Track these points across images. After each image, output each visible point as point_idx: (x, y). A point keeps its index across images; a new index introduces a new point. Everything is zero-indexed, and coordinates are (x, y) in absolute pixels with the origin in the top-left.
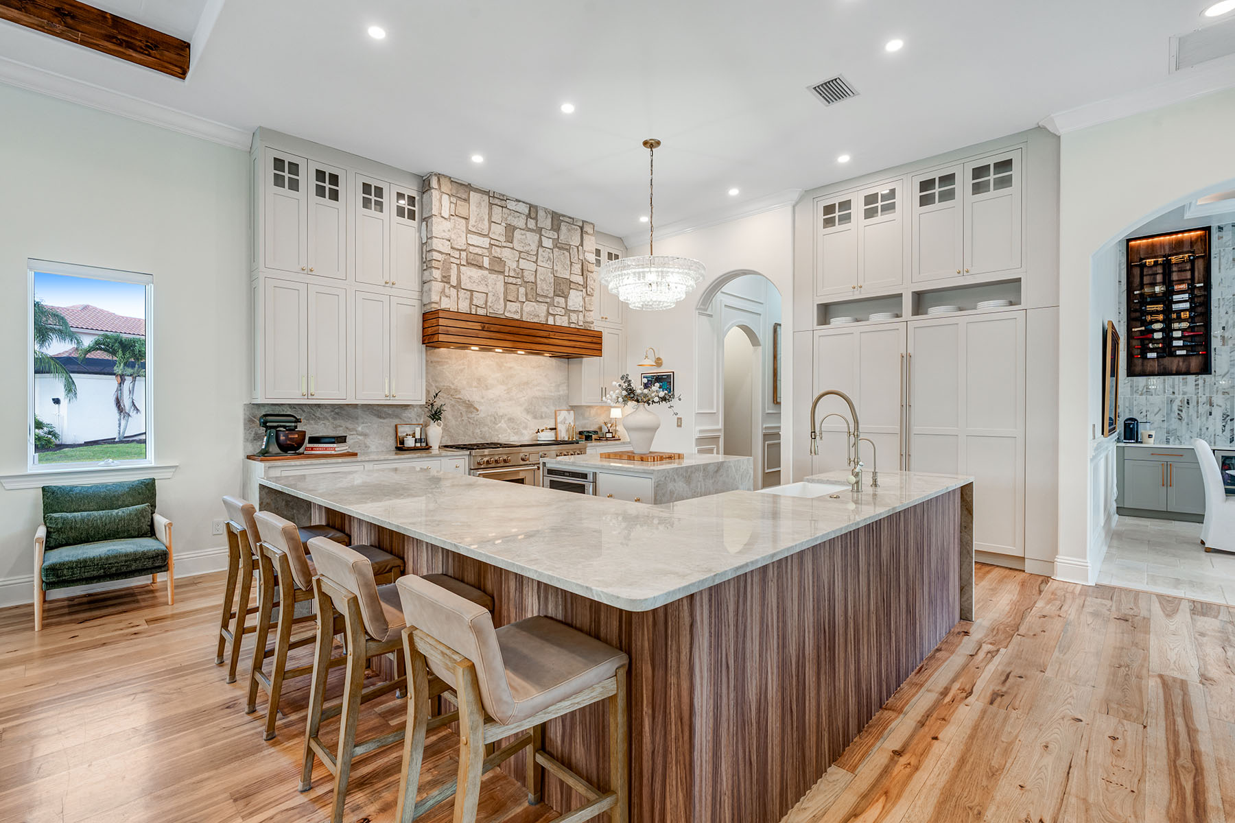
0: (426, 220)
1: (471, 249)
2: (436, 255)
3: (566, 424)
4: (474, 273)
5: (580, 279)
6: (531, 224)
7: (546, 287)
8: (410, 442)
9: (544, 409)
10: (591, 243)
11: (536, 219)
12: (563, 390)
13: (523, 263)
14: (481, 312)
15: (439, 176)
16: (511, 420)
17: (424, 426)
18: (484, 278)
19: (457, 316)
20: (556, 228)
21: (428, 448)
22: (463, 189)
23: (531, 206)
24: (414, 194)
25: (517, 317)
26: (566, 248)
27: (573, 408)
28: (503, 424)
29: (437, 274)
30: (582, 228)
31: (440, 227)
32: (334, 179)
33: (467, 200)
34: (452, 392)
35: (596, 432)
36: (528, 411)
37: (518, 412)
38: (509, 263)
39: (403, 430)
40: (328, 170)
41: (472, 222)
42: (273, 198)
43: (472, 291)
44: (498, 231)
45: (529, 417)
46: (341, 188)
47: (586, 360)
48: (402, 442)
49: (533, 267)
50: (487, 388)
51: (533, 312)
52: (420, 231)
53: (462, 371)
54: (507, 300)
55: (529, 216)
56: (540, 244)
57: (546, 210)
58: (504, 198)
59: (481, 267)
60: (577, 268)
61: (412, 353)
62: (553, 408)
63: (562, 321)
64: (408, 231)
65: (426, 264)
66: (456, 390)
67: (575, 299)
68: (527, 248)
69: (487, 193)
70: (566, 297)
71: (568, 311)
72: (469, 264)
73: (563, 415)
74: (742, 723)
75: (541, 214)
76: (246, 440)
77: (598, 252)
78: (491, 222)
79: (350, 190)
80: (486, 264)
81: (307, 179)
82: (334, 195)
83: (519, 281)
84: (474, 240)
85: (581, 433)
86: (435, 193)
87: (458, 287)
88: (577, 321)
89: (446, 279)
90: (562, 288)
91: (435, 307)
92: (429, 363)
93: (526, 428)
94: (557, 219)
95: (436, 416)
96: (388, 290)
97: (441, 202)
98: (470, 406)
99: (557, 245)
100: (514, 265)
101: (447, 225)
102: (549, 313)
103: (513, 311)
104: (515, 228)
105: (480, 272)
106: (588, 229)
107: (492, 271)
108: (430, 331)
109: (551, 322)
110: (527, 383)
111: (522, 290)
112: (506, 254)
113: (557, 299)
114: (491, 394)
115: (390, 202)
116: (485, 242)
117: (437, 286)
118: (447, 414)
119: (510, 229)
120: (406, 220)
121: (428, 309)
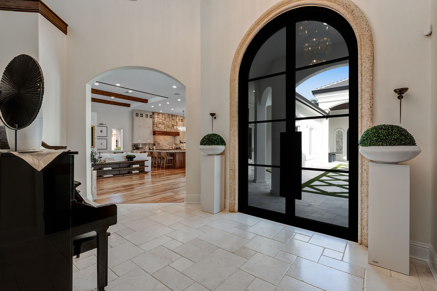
0: (154, 118)
1: (160, 122)
2: (155, 123)
3: (174, 146)
4: (160, 125)
5: (176, 124)
6: (168, 117)
7: (171, 126)
8: (151, 149)
9: (170, 144)
10: (178, 118)
11: (169, 116)
12: (173, 141)
13: (167, 123)
14: (161, 131)
15: (155, 112)
16: (165, 146)
17: (153, 146)
18: (162, 125)
19: (158, 131)
20: (172, 117)
21: (153, 150)
22: (159, 113)
23: (168, 114)
24: (152, 115)
25: (166, 131)
26: (174, 120)
27: (175, 144)
28: (164, 146)
29: (155, 126)
30: (176, 116)
31: (156, 119)
32: (142, 114)
33: (159, 115)
34: (156, 142)
35: (179, 148)
36: (168, 144)
37: (166, 145)
38: (165, 123)
39: (150, 147)
40: (142, 113)
41: (160, 118)
42: (136, 118)
43: (160, 128)
44: (163, 119)
45: (168, 145)
46: (143, 115)
47: (177, 136)
48: (150, 149)
49: (169, 123)
50: (161, 141)
51: (169, 130)
52: (153, 119)
53: (158, 139)
54: (165, 128)
55: (168, 116)
56: (170, 120)
57: (170, 114)
58: (164, 114)
59: (161, 124)
60: (175, 123)
61: (152, 137)
62: (172, 144)
63: (173, 131)
64: (151, 120)
65: (153, 124)
66: (157, 141)
67: (175, 127)
68: (168, 121)
69: (162, 113)
70: (174, 127)
71: (174, 129)
72: (159, 124)
73: (173, 145)
74: (180, 161)
75: (170, 115)
76: (132, 148)
77: (179, 119)
78: (162, 117)
79: (144, 116)
80: (162, 124)
81: (139, 115)
82: (142, 117)
83: (166, 125)
84: (160, 120)
85: (176, 148)
86: (155, 115)
87: (158, 127)
88: (175, 131)
89: (156, 126)
90: (173, 126)
91: (155, 130)
92: (154, 138)
93: (168, 147)
94: (172, 115)
95: (155, 145)
96: (149, 128)
97: (156, 116)
98: (159, 144)
99: (172, 119)
100: (166, 123)
101: (157, 119)
102: (171, 130)
103: (165, 130)
104: (166, 118)
105: (161, 125)
106: (177, 116)
107: (163, 124)
108: (154, 133)
109: (171, 131)
110: (168, 140)
111: (167, 127)
112: (164, 122)
113: (172, 128)
114: (162, 142)
115: (149, 116)
116: (162, 120)
117: (155, 127)
118: (156, 145)
119: (165, 118)
120: (151, 118)
121: (154, 130)
